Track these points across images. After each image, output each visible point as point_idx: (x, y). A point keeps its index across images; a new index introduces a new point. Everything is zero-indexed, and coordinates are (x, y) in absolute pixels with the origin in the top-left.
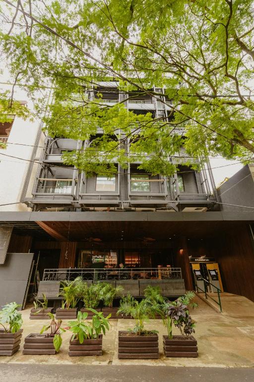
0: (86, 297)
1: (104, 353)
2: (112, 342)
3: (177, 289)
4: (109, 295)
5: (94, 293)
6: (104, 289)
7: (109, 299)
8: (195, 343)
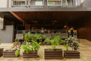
0: (32, 38)
1: (38, 57)
2: (42, 53)
3: (65, 36)
4: (40, 38)
5: (35, 37)
6: (39, 36)
7: (41, 39)
8: (79, 53)
